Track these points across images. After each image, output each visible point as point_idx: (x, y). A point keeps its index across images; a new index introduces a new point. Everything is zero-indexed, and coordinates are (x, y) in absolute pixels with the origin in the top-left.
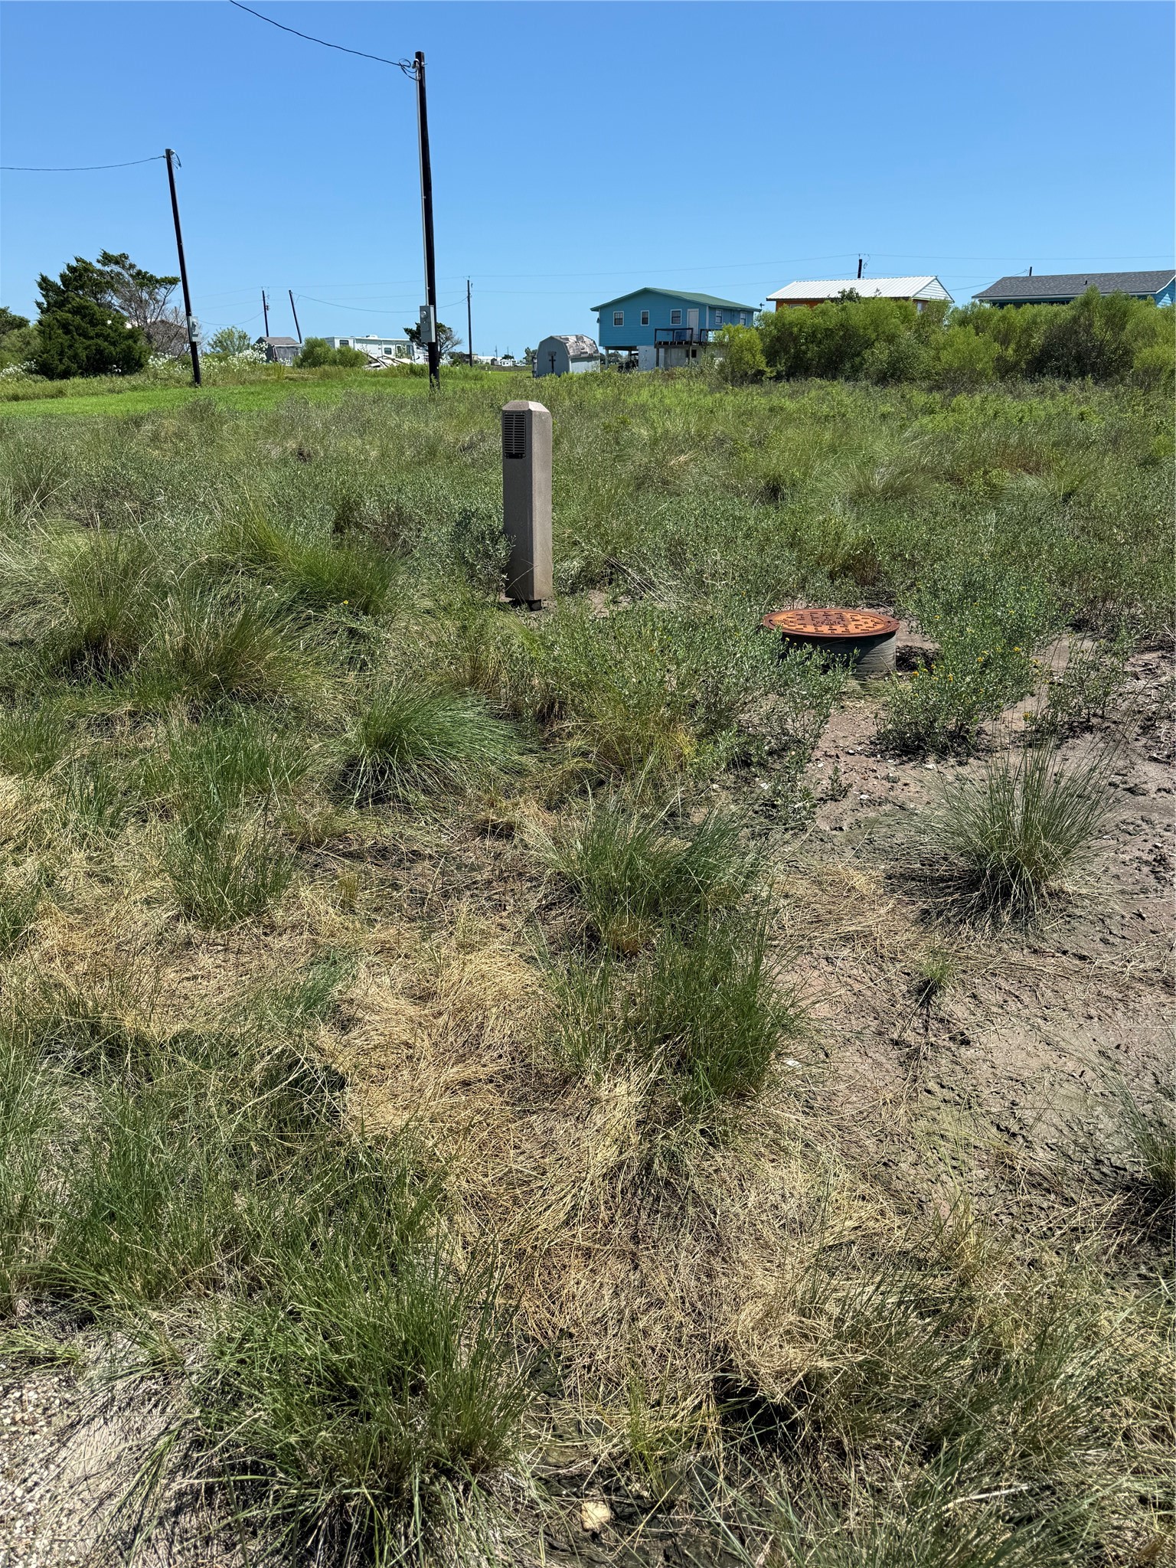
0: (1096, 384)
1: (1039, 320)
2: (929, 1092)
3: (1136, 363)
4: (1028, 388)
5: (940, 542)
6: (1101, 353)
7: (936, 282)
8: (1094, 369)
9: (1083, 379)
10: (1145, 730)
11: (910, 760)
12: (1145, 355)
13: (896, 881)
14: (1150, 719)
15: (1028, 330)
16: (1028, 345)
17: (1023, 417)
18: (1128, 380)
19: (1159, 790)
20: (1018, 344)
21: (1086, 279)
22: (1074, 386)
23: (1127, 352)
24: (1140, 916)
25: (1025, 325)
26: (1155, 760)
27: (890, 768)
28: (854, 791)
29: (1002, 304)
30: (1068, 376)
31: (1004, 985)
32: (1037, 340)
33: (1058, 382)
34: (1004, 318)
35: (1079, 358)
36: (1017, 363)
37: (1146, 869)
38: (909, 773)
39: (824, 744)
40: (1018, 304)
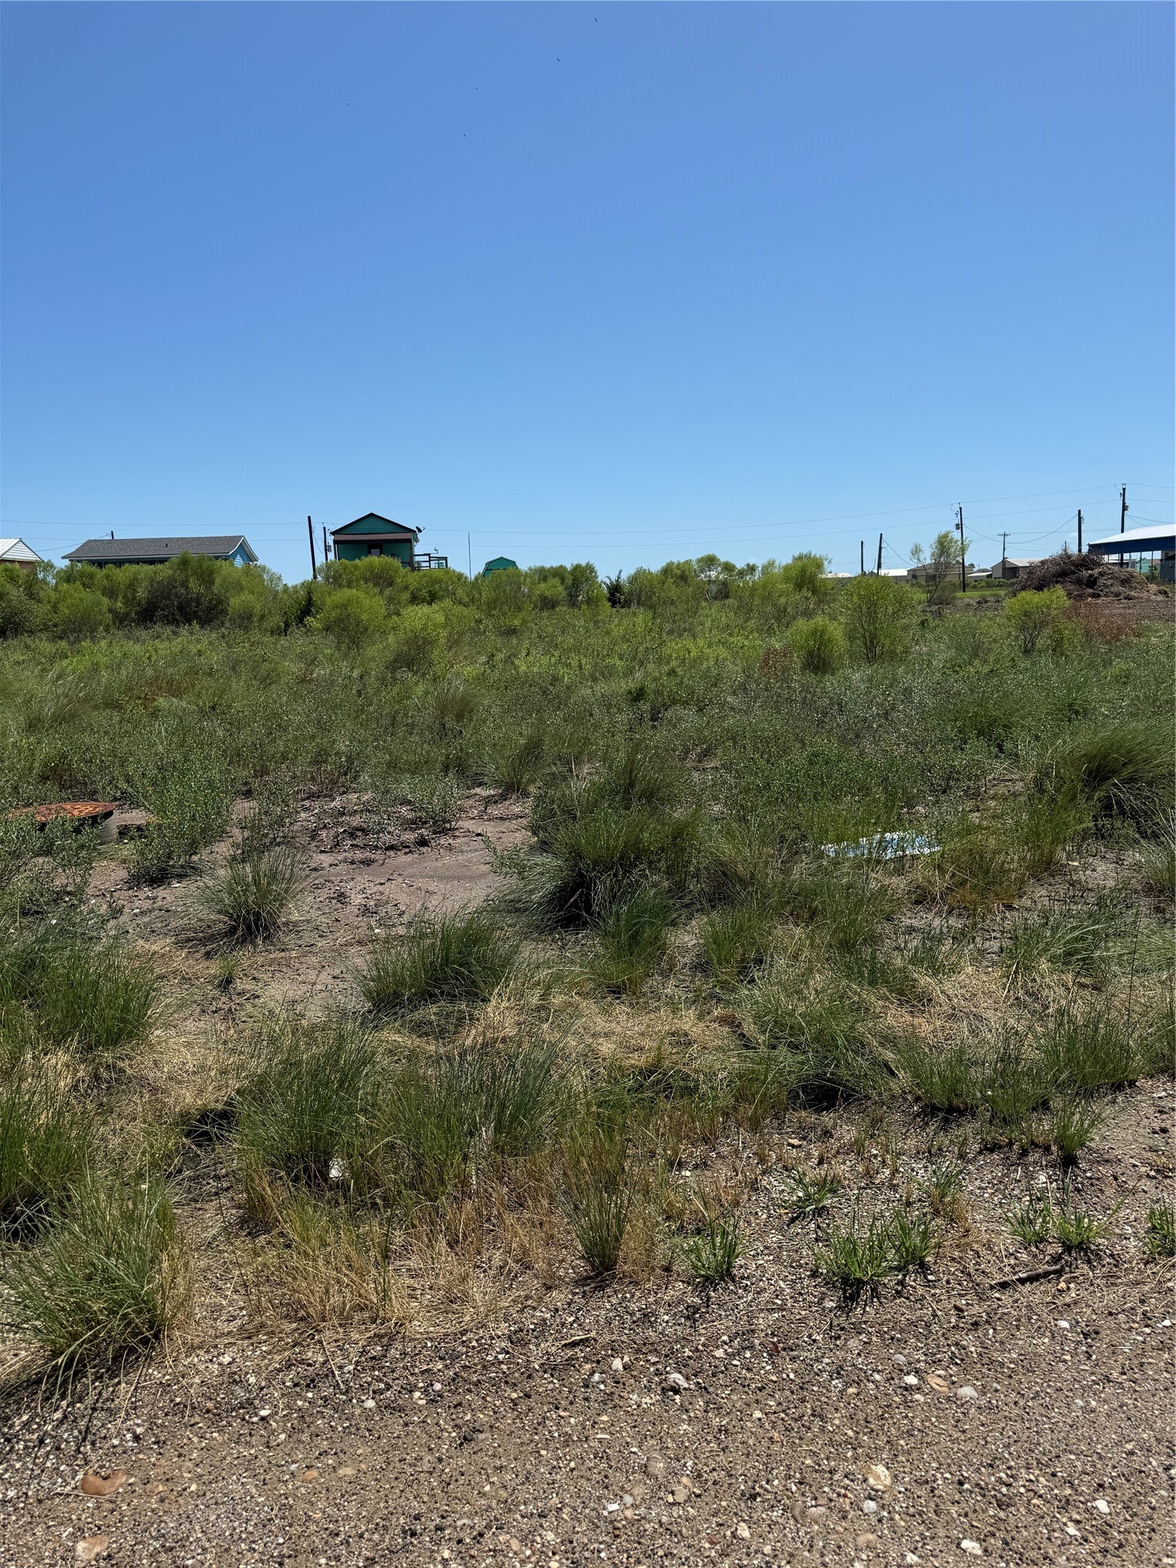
0: (201, 628)
1: (139, 577)
2: (244, 1022)
3: (230, 610)
4: (143, 634)
5: (122, 750)
6: (198, 604)
7: (20, 544)
8: (195, 615)
9: (190, 625)
10: (313, 838)
11: (159, 886)
12: (236, 602)
13: (180, 944)
14: (314, 831)
15: (132, 585)
16: (134, 598)
17: (150, 656)
18: (228, 625)
19: (331, 865)
20: (125, 597)
21: (167, 542)
22: (184, 630)
23: (220, 602)
24: (337, 920)
25: (128, 582)
26: (324, 852)
27: (147, 891)
28: (126, 910)
29: (101, 564)
30: (174, 622)
31: (270, 968)
32: (141, 593)
33: (169, 629)
34: (107, 576)
35: (181, 608)
36: (127, 614)
37: (334, 901)
38: (161, 892)
39: (90, 891)
40: (119, 563)
